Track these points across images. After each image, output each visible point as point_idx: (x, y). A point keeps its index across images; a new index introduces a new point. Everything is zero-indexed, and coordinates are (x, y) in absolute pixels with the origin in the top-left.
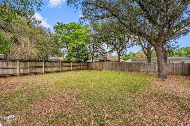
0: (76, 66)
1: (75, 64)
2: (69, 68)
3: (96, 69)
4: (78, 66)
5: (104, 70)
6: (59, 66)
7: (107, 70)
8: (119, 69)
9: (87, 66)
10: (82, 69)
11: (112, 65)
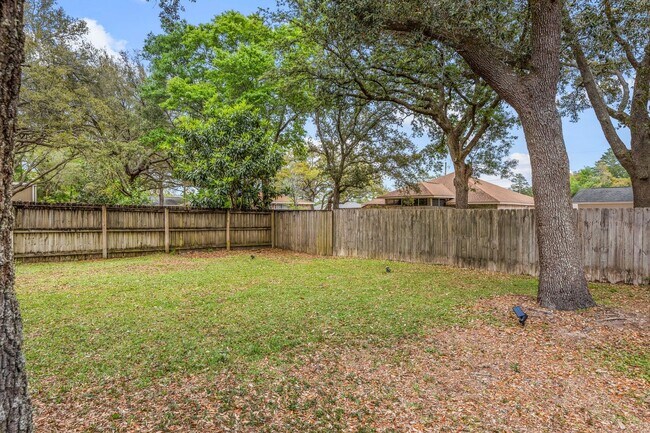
0: (198, 230)
1: (192, 221)
2: (151, 241)
3: (304, 248)
4: (208, 229)
5: (342, 253)
6: (98, 231)
7: (355, 254)
8: (411, 247)
9: (268, 229)
10: (232, 248)
11: (378, 228)
